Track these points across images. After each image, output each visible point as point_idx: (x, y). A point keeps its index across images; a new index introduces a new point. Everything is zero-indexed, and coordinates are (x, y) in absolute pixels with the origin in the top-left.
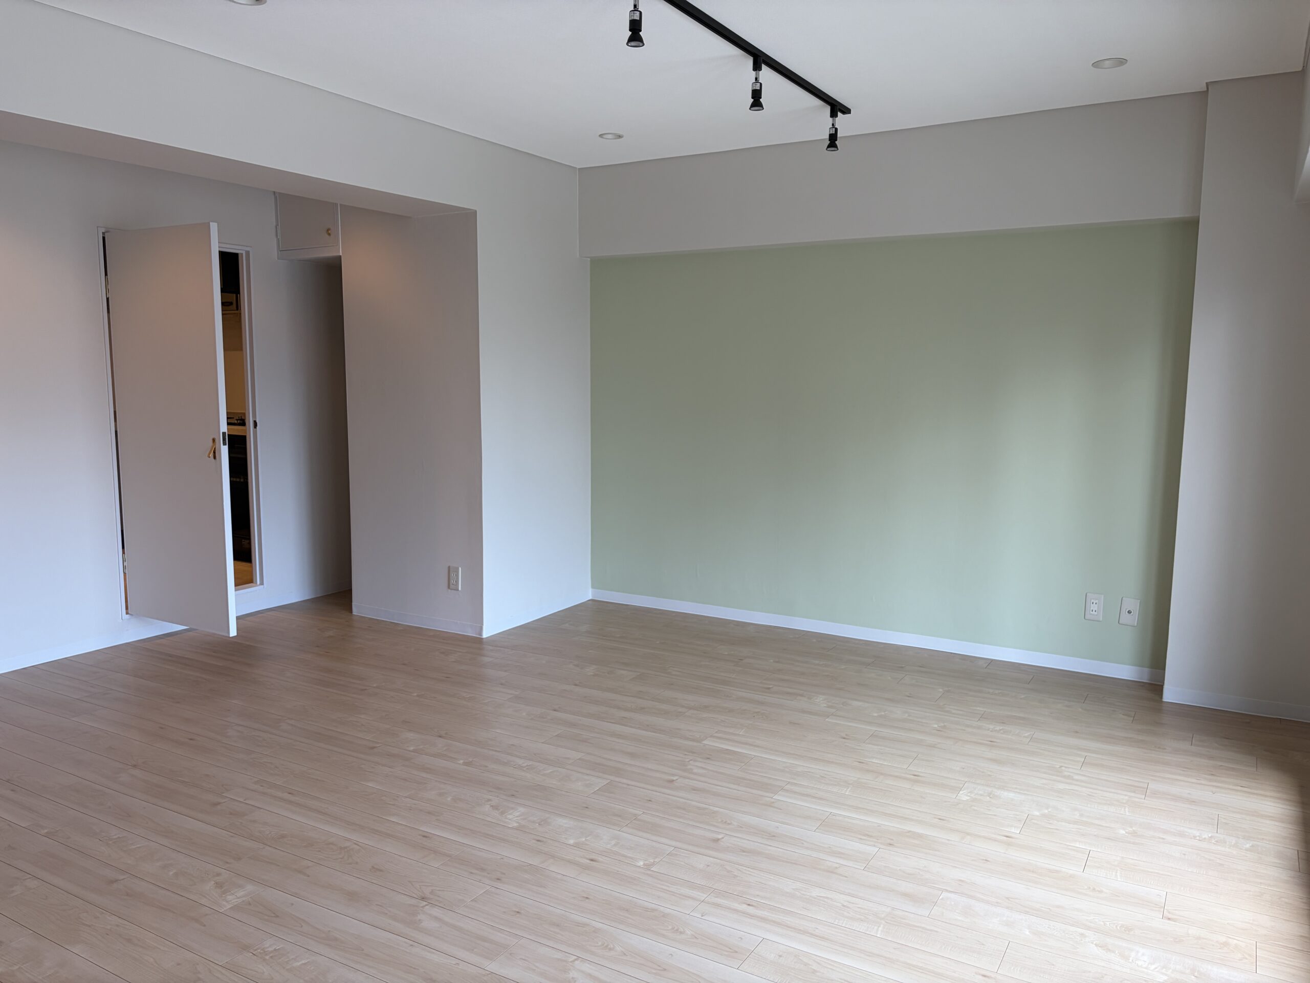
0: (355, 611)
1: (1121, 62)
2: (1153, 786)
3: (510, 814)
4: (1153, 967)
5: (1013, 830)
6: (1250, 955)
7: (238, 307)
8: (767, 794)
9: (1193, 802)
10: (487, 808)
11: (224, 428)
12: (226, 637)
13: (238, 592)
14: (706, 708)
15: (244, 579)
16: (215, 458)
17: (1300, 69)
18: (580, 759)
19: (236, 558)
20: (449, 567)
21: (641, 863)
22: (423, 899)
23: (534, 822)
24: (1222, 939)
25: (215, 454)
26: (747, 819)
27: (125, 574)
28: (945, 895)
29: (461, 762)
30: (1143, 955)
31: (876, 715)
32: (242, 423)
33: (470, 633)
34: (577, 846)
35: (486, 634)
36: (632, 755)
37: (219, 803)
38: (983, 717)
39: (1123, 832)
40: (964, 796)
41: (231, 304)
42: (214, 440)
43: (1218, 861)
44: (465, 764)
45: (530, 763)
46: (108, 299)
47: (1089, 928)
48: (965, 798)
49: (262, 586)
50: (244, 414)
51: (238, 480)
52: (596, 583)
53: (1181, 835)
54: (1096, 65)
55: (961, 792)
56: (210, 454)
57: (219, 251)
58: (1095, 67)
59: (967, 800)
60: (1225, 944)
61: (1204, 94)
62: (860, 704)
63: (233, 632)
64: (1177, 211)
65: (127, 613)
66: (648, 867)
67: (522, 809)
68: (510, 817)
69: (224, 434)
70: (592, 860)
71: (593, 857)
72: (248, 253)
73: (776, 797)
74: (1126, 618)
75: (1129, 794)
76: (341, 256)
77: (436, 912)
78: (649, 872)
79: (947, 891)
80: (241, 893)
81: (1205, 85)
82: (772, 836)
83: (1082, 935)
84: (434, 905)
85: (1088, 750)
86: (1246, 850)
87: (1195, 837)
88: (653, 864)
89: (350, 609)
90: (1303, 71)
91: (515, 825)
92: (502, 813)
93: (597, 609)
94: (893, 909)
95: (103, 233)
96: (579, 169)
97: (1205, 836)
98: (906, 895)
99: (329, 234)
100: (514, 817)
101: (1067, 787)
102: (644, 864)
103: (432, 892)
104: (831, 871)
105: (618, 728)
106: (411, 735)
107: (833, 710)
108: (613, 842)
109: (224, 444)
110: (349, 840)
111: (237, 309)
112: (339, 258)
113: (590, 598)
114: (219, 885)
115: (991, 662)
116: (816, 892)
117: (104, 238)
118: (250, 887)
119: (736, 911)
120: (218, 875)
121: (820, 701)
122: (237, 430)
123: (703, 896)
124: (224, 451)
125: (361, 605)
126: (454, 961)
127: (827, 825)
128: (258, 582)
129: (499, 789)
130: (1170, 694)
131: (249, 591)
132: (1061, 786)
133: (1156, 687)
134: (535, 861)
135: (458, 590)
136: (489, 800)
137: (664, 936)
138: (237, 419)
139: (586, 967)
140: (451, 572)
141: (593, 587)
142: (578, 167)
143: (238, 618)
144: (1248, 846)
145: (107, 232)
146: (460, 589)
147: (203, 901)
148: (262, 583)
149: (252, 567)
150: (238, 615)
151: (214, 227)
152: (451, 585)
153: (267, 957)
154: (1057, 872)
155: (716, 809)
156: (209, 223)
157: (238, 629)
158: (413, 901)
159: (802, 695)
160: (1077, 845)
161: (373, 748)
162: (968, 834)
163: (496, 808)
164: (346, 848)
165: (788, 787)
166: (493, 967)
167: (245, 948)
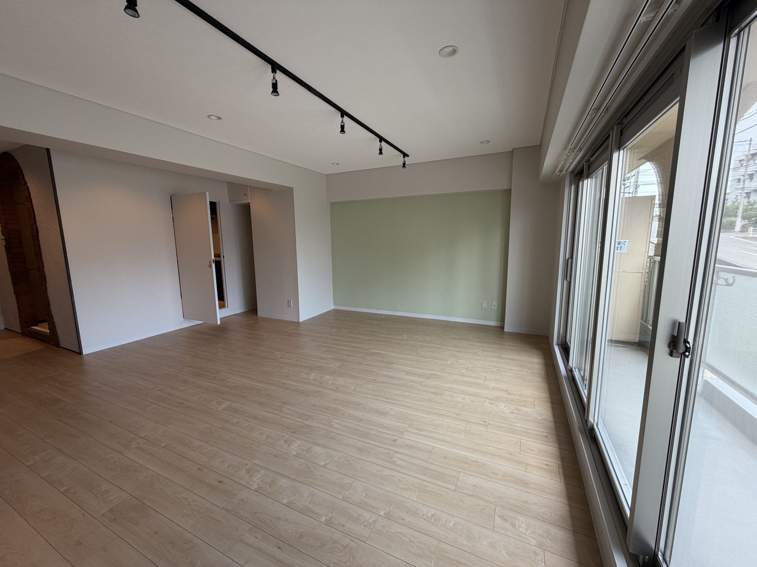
0: (259, 315)
1: (489, 142)
2: (503, 356)
3: (311, 375)
4: (505, 409)
5: (463, 371)
6: (532, 403)
7: (216, 219)
8: (390, 365)
9: (514, 360)
10: (303, 374)
11: (213, 258)
12: (216, 324)
13: (220, 310)
14: (370, 340)
15: (222, 306)
16: (210, 267)
17: (539, 144)
18: (332, 357)
19: (219, 299)
20: (288, 300)
21: (352, 388)
22: (284, 403)
23: (318, 377)
24: (524, 399)
25: (210, 266)
26: (385, 373)
27: (182, 306)
28: (444, 392)
29: (294, 360)
30: (502, 405)
31: (421, 339)
32: (219, 256)
33: (296, 321)
34: (332, 384)
35: (300, 321)
36: (348, 355)
37: (216, 377)
38: (453, 339)
39: (495, 370)
40: (449, 362)
41: (214, 219)
42: (210, 262)
43: (522, 377)
44: (296, 360)
45: (316, 359)
46: (173, 217)
47: (486, 398)
48: (449, 363)
49: (228, 308)
50: (220, 254)
51: (219, 275)
52: (334, 304)
53: (511, 370)
54: (481, 142)
55: (448, 361)
56: (209, 266)
57: (210, 202)
58: (481, 143)
59: (450, 363)
60: (526, 401)
61: (512, 152)
62: (417, 336)
63: (219, 323)
64: (506, 187)
65: (184, 318)
66: (354, 389)
67: (315, 374)
68: (311, 376)
69: (213, 260)
70: (337, 388)
71: (338, 387)
72: (219, 202)
73: (393, 366)
74: (493, 307)
75: (496, 359)
76: (250, 203)
77: (288, 407)
78: (355, 391)
79: (445, 390)
80: (225, 404)
81: (512, 149)
82: (392, 377)
83: (485, 401)
84: (287, 405)
85: (483, 347)
86: (530, 373)
87: (515, 370)
88: (356, 388)
89: (257, 314)
90: (540, 145)
91: (313, 378)
92: (308, 375)
93: (336, 312)
94: (429, 397)
95: (171, 196)
96: (326, 175)
97: (518, 369)
98: (433, 393)
99: (246, 196)
100: (312, 376)
101: (478, 358)
102: (353, 388)
103: (287, 401)
104: (411, 387)
105: (344, 347)
106: (278, 353)
107: (409, 339)
108: (343, 382)
109: (213, 263)
110: (259, 386)
111: (216, 220)
112: (249, 203)
113: (333, 308)
114: (217, 402)
115: (455, 322)
116: (406, 394)
117: (171, 197)
118: (228, 403)
119: (381, 401)
120: (217, 399)
121: (405, 337)
122: (218, 259)
123: (371, 397)
124: (214, 265)
125: (261, 313)
126: (295, 422)
127: (408, 373)
128: (227, 307)
129: (307, 368)
130: (506, 330)
131: (223, 310)
132: (477, 358)
133: (502, 327)
134: (319, 389)
135: (291, 307)
136: (304, 371)
137: (360, 410)
138: (217, 255)
139: (337, 421)
140: (289, 301)
141: (334, 305)
142: (325, 174)
143: (220, 319)
144: (530, 372)
145: (172, 195)
146: (292, 307)
147: (212, 408)
148: (228, 307)
149: (224, 302)
150: (220, 317)
151: (207, 193)
152: (289, 306)
153: (234, 424)
154: (476, 383)
155: (374, 370)
156: (206, 193)
157: (220, 322)
158: (281, 404)
159: (399, 335)
160: (482, 374)
161: (266, 357)
162: (451, 373)
163: (306, 374)
164: (258, 389)
165: (396, 362)
166: (307, 423)
167: (227, 422)
